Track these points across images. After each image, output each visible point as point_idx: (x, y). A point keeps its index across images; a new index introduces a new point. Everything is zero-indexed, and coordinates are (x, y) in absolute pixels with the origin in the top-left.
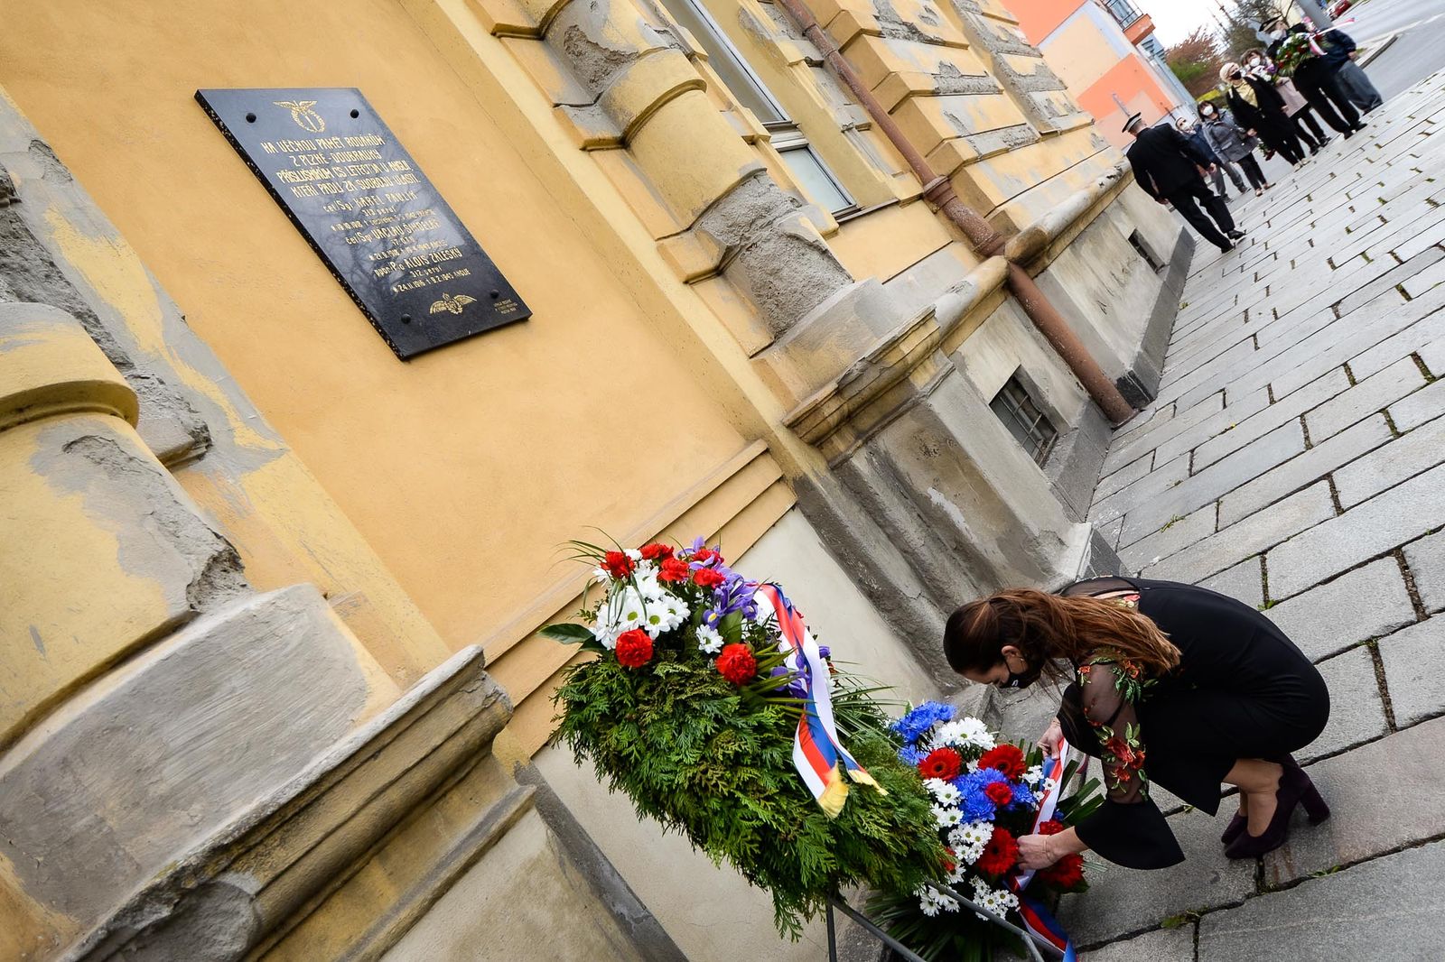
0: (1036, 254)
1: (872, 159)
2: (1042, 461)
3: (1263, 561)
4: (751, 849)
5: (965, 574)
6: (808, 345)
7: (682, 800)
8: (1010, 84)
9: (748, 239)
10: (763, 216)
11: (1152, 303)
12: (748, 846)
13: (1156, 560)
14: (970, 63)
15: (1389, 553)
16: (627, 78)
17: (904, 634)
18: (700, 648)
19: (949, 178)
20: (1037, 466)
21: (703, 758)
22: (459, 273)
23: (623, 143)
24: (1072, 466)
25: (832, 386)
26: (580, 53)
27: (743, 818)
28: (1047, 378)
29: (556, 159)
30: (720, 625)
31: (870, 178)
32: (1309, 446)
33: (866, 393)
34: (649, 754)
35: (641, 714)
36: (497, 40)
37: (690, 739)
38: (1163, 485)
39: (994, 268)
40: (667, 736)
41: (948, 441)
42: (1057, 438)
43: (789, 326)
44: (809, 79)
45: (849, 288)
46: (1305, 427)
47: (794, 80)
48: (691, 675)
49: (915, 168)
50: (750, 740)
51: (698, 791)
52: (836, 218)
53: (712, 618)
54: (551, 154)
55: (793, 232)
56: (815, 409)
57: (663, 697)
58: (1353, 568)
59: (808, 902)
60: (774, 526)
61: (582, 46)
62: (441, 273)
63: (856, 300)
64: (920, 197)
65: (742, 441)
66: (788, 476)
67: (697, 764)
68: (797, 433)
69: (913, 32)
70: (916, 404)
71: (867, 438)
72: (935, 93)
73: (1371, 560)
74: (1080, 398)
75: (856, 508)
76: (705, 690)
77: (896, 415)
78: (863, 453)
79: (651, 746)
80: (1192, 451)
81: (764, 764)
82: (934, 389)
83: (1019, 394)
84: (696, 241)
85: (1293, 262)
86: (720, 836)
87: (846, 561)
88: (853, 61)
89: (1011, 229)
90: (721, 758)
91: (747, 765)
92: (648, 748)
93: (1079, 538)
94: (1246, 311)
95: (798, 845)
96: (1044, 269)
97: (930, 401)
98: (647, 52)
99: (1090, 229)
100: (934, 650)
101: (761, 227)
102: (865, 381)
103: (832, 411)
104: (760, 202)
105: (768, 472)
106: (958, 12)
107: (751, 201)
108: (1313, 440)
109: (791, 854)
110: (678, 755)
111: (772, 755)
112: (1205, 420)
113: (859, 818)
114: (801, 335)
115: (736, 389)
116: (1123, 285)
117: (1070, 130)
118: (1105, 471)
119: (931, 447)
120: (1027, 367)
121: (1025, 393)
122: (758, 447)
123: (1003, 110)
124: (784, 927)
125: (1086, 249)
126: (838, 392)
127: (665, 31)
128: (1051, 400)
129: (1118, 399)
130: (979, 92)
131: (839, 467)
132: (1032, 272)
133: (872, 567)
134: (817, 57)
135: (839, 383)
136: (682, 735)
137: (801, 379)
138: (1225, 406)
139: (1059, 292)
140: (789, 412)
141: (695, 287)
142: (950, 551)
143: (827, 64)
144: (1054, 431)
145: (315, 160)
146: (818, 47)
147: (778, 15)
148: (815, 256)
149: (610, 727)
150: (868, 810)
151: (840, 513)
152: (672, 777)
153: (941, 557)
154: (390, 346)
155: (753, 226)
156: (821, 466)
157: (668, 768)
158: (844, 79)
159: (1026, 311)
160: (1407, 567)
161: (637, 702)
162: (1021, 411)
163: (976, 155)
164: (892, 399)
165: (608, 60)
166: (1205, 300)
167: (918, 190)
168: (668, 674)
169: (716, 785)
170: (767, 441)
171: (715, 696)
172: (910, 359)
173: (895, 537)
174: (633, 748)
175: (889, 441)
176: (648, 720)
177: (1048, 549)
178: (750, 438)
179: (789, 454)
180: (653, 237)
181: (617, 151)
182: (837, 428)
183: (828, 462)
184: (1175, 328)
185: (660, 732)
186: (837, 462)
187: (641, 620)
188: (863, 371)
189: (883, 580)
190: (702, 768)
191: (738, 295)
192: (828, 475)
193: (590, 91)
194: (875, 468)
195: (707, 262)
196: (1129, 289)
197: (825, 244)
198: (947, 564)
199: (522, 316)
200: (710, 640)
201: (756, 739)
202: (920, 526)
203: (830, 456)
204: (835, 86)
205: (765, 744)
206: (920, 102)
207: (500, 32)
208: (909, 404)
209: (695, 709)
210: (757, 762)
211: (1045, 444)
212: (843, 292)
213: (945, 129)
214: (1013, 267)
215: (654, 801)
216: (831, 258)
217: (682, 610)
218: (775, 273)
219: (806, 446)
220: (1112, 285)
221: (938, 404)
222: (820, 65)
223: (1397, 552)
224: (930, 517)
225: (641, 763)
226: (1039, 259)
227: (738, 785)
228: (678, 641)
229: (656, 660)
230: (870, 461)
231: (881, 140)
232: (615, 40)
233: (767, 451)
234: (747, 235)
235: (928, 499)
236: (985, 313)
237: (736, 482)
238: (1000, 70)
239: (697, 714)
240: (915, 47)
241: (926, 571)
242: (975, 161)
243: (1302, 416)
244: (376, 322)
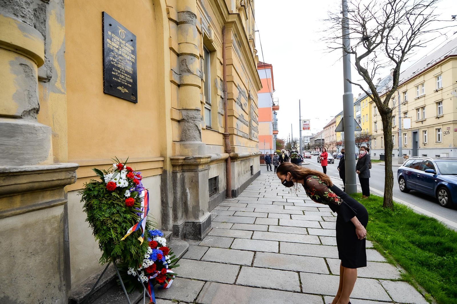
0: (234, 158)
1: (219, 121)
2: (210, 196)
3: (234, 240)
4: (105, 241)
5: (183, 209)
6: (185, 146)
7: (98, 223)
8: (250, 126)
9: (189, 120)
10: (194, 118)
11: (247, 180)
12: (105, 240)
13: (217, 227)
14: (247, 118)
15: (254, 251)
16: (188, 76)
17: (163, 213)
18: (125, 194)
19: (230, 134)
20: (209, 196)
21: (109, 217)
22: (129, 85)
23: (179, 86)
24: (215, 200)
25: (184, 157)
26: (183, 64)
27: (109, 234)
28: (221, 181)
29: (164, 79)
30: (132, 192)
31: (217, 124)
32: (254, 224)
33: (189, 163)
34: (98, 209)
35: (103, 200)
36: (170, 50)
37: (109, 211)
38: (227, 214)
39: (226, 155)
40: (105, 208)
41: (197, 182)
42: (216, 193)
43: (184, 141)
44: (219, 99)
45: (199, 142)
46: (256, 220)
47: (216, 97)
48: (119, 199)
49: (225, 128)
50: (121, 219)
51: (103, 223)
52: (206, 127)
53: (132, 190)
54: (164, 77)
55: (197, 125)
56: (178, 159)
57: (110, 199)
58: (247, 250)
59: (109, 258)
60: (154, 176)
61: (184, 64)
62: (125, 82)
63: (200, 145)
64: (223, 134)
65: (160, 155)
66: (164, 168)
67: (107, 217)
68: (171, 161)
69: (241, 105)
70: (196, 171)
71: (183, 171)
72: (237, 118)
73: (250, 251)
74: (224, 188)
75: (172, 183)
76: (119, 203)
77: (192, 171)
78: (181, 173)
79: (100, 209)
80: (236, 211)
81: (121, 225)
82: (201, 171)
83: (215, 180)
84: (179, 113)
85: (272, 189)
86: (101, 235)
87: (162, 192)
88: (228, 102)
89: (233, 151)
90: (113, 219)
91: (117, 224)
92: (99, 208)
93: (207, 215)
94: (260, 193)
95: (116, 246)
96: (234, 162)
97: (199, 173)
98: (195, 75)
99: (246, 160)
100: (166, 220)
101: (192, 120)
102: (191, 161)
103: (181, 162)
104: (195, 116)
105: (160, 165)
106: (250, 107)
107: (194, 114)
108: (255, 223)
109: (113, 247)
110: (104, 213)
111: (124, 225)
112: (241, 207)
113: (132, 247)
114: (185, 144)
115: (166, 145)
116: (244, 173)
117: (254, 141)
118: (220, 205)
119: (193, 181)
120: (219, 177)
121: (216, 181)
122: (162, 159)
123: (246, 129)
124: (101, 261)
125: (243, 163)
126: (184, 159)
127: (201, 72)
128: (219, 185)
129: (230, 193)
130: (244, 124)
131: (174, 173)
132: (232, 161)
133: (166, 196)
134: (223, 97)
135: (186, 158)
136: (108, 210)
137: (179, 152)
138: (246, 207)
139: (234, 167)
140: (173, 156)
141: (173, 121)
142: (183, 202)
143: (224, 99)
144: (216, 191)
145: (117, 43)
146: (224, 96)
147: (221, 84)
148: (198, 132)
149: (94, 199)
150: (135, 247)
151: (168, 182)
152: (100, 217)
153: (181, 202)
154: (104, 88)
155: (191, 119)
156: (171, 170)
157: (100, 215)
158: (225, 104)
159: (226, 167)
160: (255, 256)
161: (104, 197)
162: (213, 184)
163: (237, 134)
164: (193, 167)
165: (187, 70)
166: (255, 186)
167: (223, 132)
168: (114, 195)
169: (108, 224)
170: (165, 159)
171: (121, 206)
172: (201, 163)
173: (175, 193)
174: (96, 206)
175: (187, 175)
176: (103, 202)
177: (200, 214)
178: (162, 156)
179: (167, 164)
180: (171, 106)
181: (177, 86)
182: (179, 166)
183: (173, 171)
184: (248, 187)
185: (104, 206)
186: (175, 172)
187: (117, 181)
188: (192, 159)
189: (167, 200)
190: (108, 219)
191: (179, 129)
192: (171, 173)
193: (180, 72)
194: (181, 178)
195: (178, 118)
196: (245, 175)
197: (202, 131)
198: (181, 205)
199: (135, 102)
200: (128, 194)
201: (123, 219)
202: (181, 194)
203: (174, 170)
204: (222, 104)
205: (124, 222)
206: (234, 119)
207: (171, 49)
208: (195, 170)
209: (115, 206)
210: (120, 224)
211: (213, 193)
212: (198, 142)
213: (235, 126)
214: (229, 158)
215: (92, 219)
216: (200, 135)
217: (127, 184)
218: (189, 130)
219: (171, 165)
220: (243, 172)
221: (200, 174)
222: (222, 98)
223: (255, 252)
224: (184, 194)
225: (95, 210)
226: (234, 159)
227: (112, 227)
228: (122, 190)
229: (113, 191)
230: (181, 176)
231: (223, 119)
232: (191, 67)
233: (163, 161)
234: (189, 119)
235: (186, 190)
236: (219, 162)
237: (153, 163)
238: (250, 122)
239: (114, 207)
240: (240, 108)
241: (176, 203)
242: (236, 135)
243: (256, 217)
244: (104, 82)
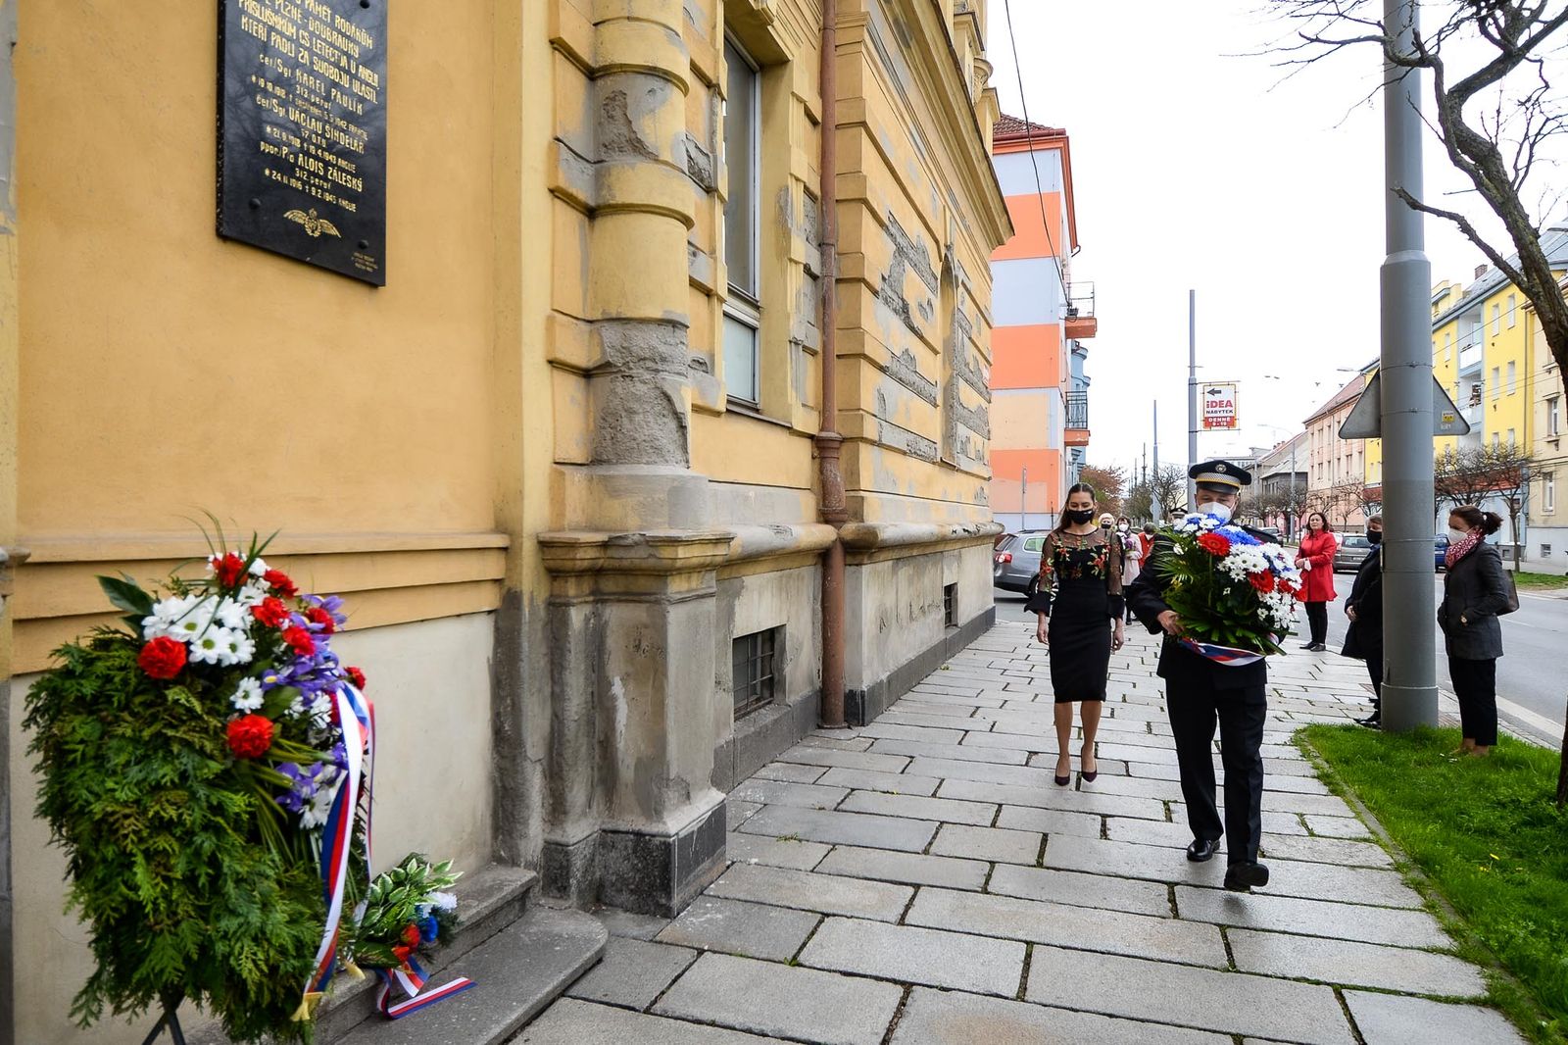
0: (862, 548)
1: (796, 380)
2: (740, 714)
3: (821, 922)
4: (108, 916)
5: (592, 768)
6: (611, 489)
7: (84, 827)
8: (950, 405)
9: (631, 369)
10: (656, 362)
11: (924, 648)
12: (109, 911)
13: (754, 860)
14: (932, 367)
15: (902, 983)
16: (633, 169)
17: (499, 785)
18: (232, 698)
19: (844, 440)
20: (732, 716)
21: (137, 802)
22: (344, 203)
23: (591, 213)
24: (762, 734)
25: (602, 537)
26: (612, 117)
27: (125, 883)
28: (798, 650)
29: (519, 179)
30: (269, 691)
31: (784, 394)
32: (926, 852)
33: (626, 563)
34: (91, 764)
35: (117, 720)
36: (551, 50)
37: (141, 776)
38: (811, 801)
39: (825, 534)
40: (122, 759)
41: (660, 650)
42: (770, 703)
43: (608, 462)
44: (796, 280)
45: (680, 470)
46: (937, 833)
47: (784, 272)
48: (200, 717)
49: (825, 411)
50: (198, 814)
51: (105, 829)
52: (729, 402)
53: (270, 679)
54: (519, 172)
55: (669, 392)
56: (572, 545)
57: (154, 718)
58: (871, 977)
59: (128, 997)
60: (458, 616)
61: (618, 113)
62: (327, 190)
63: (676, 484)
64: (811, 437)
65: (491, 524)
66: (507, 583)
67: (125, 804)
68: (543, 552)
69: (904, 311)
70: (657, 602)
71: (600, 598)
72: (883, 369)
73: (887, 980)
74: (812, 683)
75: (544, 650)
76: (196, 738)
77: (636, 598)
78: (587, 609)
79: (100, 759)
80: (853, 790)
81: (190, 843)
82: (683, 601)
83: (767, 646)
84: (586, 336)
85: (1037, 695)
86: (91, 884)
87: (499, 688)
88: (841, 295)
89: (858, 515)
90: (151, 814)
91: (174, 835)
92: (96, 757)
93: (708, 800)
94: (978, 708)
95: (159, 940)
96: (860, 564)
97: (670, 608)
98: (666, 163)
99: (921, 559)
100: (513, 816)
101: (647, 369)
102: (632, 553)
103: (585, 557)
104: (662, 348)
105: (493, 568)
106: (952, 324)
107: (654, 342)
108: (933, 849)
109: (144, 943)
110: (117, 783)
111: (203, 842)
112: (882, 771)
113: (242, 948)
114: (610, 477)
115: (520, 479)
116: (911, 619)
117: (967, 473)
118: (785, 757)
119: (644, 645)
120: (789, 630)
121: (772, 649)
122: (499, 541)
123: (928, 421)
124: (79, 1009)
125: (905, 572)
126: (604, 545)
127: (707, 155)
128: (788, 670)
129: (839, 704)
130: (919, 394)
131: (557, 608)
132: (849, 560)
133: (516, 709)
134: (816, 269)
135: (610, 539)
136: (137, 768)
137: (583, 511)
138: (902, 772)
139: (857, 589)
140: (550, 531)
141: (555, 372)
142: (595, 741)
143: (820, 281)
144: (772, 695)
145: (289, 11)
146: (823, 264)
147: (811, 214)
148: (673, 425)
149: (78, 713)
150: (257, 946)
151: (525, 645)
152: (92, 799)
153: (583, 740)
154: (218, 215)
155: (641, 363)
156: (542, 595)
157: (96, 789)
158: (823, 304)
159: (824, 585)
160: (904, 1005)
161: (126, 707)
162: (759, 660)
163: (877, 439)
164: (642, 584)
165: (629, 141)
166: (963, 675)
167: (814, 430)
168: (176, 702)
169: (126, 836)
170: (512, 541)
171: (201, 752)
172: (679, 564)
173: (557, 698)
174: (81, 747)
175: (617, 615)
176: (120, 731)
177: (672, 795)
178: (500, 528)
179: (522, 566)
180: (552, 304)
181: (578, 214)
182: (580, 574)
183: (551, 596)
184: (925, 681)
185: (120, 750)
186: (558, 601)
187: (194, 636)
188: (637, 544)
189: (517, 727)
190: (127, 811)
191: (587, 406)
192: (542, 606)
193: (597, 151)
194: (587, 628)
195: (581, 358)
196: (915, 625)
197: (691, 419)
198: (584, 750)
199: (373, 280)
200: (249, 696)
201: (205, 816)
202: (586, 702)
203: (556, 592)
204: (813, 303)
205: (208, 827)
206: (865, 367)
207: (558, 45)
208: (652, 598)
209: (171, 752)
210: (187, 838)
211: (758, 700)
212: (672, 470)
213: (868, 401)
214: (839, 545)
215: (59, 808)
216: (684, 436)
217: (246, 652)
218: (631, 412)
219: (542, 570)
220: (904, 613)
221: (676, 616)
222: (814, 277)
223: (908, 986)
224: (600, 702)
225: (76, 767)
226: (861, 553)
227: (148, 849)
228: (218, 679)
229: (178, 681)
230: (587, 620)
231: (816, 370)
232: (648, 131)
233: (505, 549)
234: (631, 365)
235: (610, 685)
236: (789, 564)
237: (454, 556)
238: (949, 390)
239: (169, 757)
240: (896, 323)
241: (561, 744)
242: (872, 443)
243: (942, 823)
244: (222, 185)
